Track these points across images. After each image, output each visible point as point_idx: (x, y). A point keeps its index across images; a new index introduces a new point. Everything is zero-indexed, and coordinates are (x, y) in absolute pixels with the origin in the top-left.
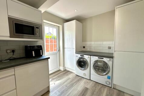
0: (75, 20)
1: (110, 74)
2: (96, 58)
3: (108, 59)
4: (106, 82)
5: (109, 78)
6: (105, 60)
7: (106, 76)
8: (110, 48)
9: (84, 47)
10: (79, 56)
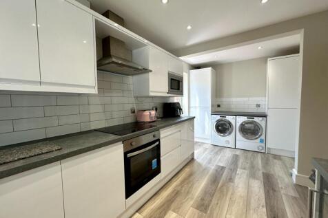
0: (210, 68)
1: (263, 137)
2: (244, 119)
3: (261, 119)
4: (258, 147)
5: (262, 141)
6: (256, 119)
7: (259, 140)
8: (258, 106)
9: (219, 106)
10: (218, 117)
